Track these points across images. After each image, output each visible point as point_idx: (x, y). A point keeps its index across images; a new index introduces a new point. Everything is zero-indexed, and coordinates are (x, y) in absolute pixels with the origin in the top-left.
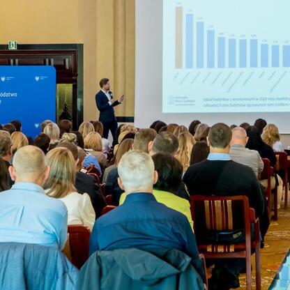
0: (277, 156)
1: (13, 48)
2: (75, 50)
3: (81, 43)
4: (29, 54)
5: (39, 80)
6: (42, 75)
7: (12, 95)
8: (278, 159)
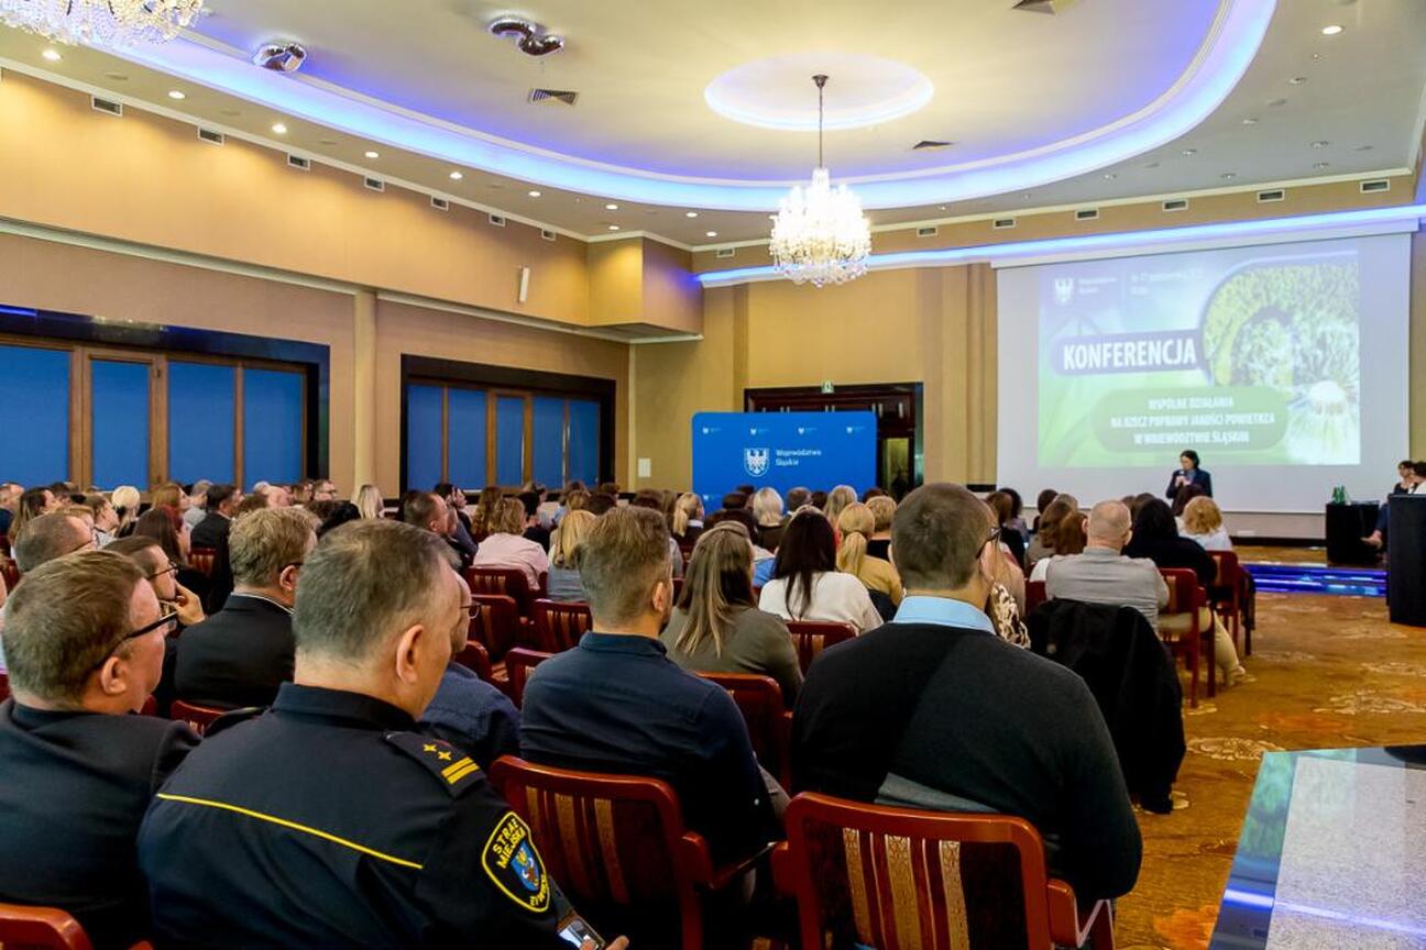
0: (1217, 558)
1: (828, 390)
2: (912, 392)
3: (919, 380)
4: (850, 397)
5: (853, 431)
6: (859, 426)
7: (815, 453)
8: (1218, 563)
